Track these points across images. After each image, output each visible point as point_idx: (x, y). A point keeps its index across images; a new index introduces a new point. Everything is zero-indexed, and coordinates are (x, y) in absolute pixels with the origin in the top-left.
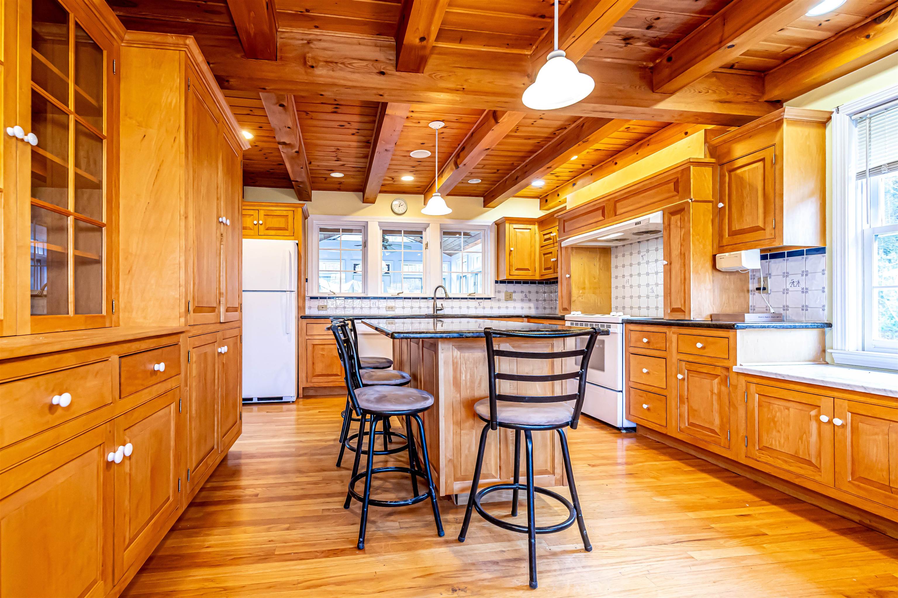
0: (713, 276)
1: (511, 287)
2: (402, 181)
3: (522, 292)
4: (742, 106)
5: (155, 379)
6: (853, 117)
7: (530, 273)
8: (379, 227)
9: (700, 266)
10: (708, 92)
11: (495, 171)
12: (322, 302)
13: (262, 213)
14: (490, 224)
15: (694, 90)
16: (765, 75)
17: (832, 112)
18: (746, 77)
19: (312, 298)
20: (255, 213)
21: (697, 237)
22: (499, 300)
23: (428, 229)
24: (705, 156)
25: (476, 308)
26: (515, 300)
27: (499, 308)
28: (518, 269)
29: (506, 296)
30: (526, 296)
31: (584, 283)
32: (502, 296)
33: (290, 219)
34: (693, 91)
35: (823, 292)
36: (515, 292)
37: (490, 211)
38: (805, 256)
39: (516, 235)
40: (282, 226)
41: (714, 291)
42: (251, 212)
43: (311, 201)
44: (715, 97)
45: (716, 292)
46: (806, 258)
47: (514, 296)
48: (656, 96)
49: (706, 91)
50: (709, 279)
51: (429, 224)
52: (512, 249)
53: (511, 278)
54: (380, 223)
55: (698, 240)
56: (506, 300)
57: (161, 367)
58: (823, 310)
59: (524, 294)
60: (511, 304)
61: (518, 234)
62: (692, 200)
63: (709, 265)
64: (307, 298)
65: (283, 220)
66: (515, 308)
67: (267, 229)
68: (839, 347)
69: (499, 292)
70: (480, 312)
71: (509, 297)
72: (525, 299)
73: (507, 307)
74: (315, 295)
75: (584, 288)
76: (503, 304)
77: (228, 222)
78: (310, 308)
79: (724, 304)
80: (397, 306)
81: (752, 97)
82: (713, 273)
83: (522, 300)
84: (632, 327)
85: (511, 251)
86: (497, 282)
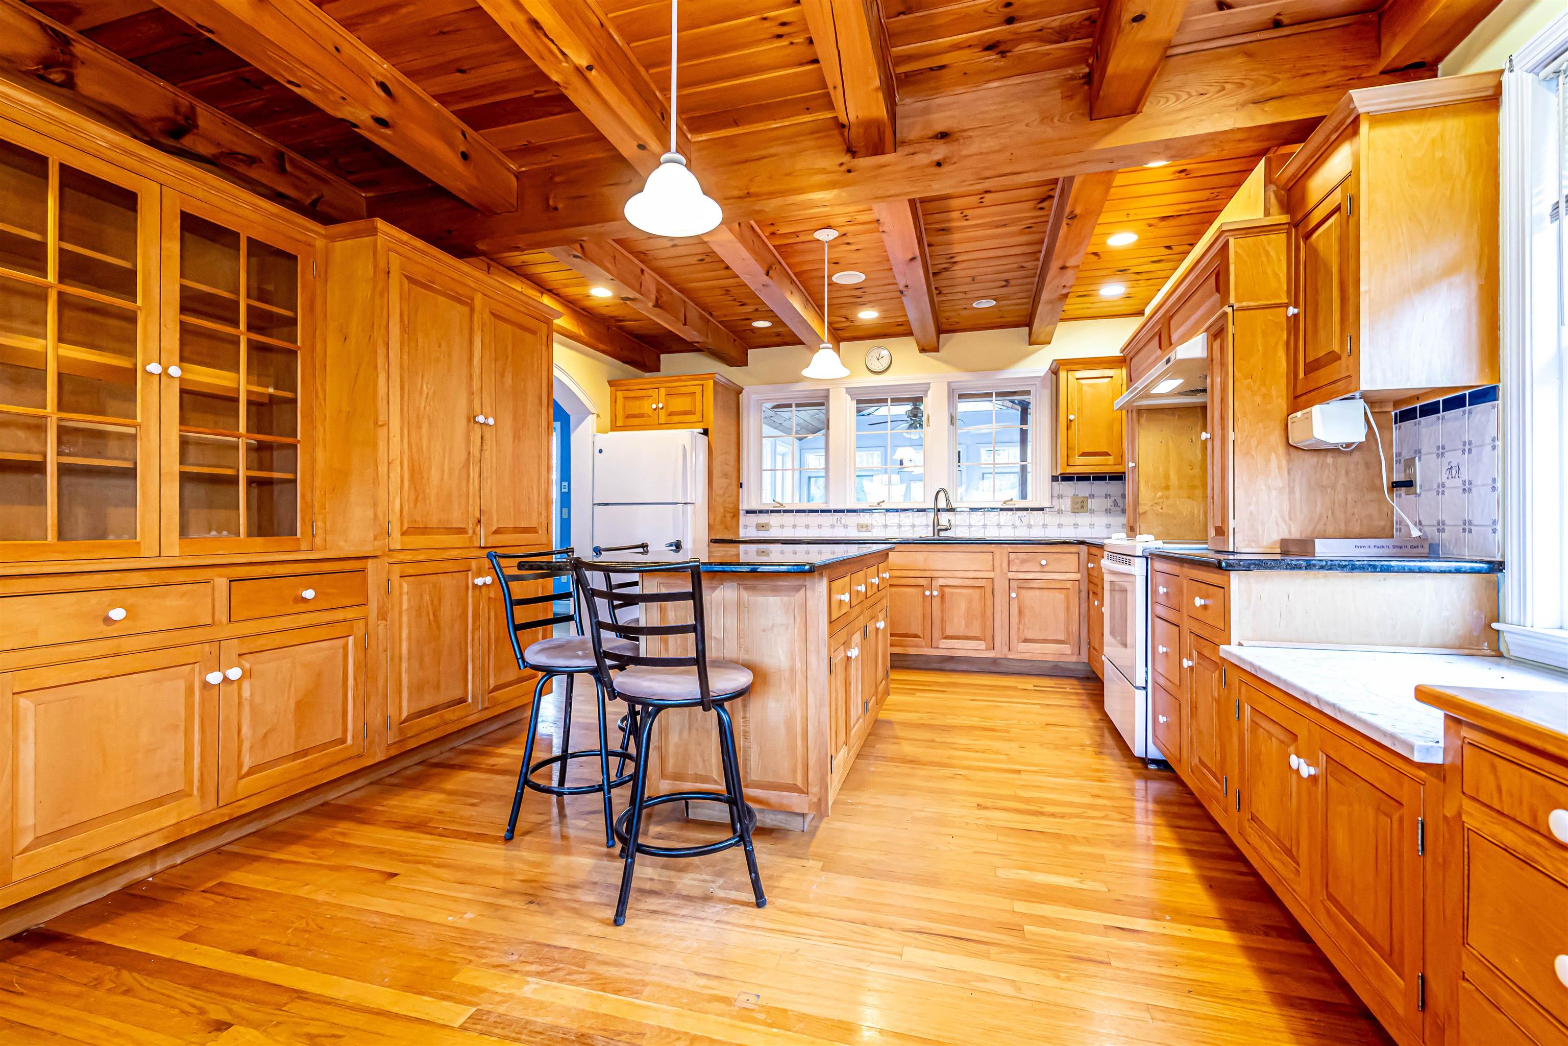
0: (1289, 461)
1: (1084, 488)
2: (861, 320)
3: (1107, 496)
4: (1315, 98)
5: (302, 607)
6: (1543, 74)
7: (1110, 460)
8: (848, 397)
9: (1254, 443)
10: (1223, 89)
11: (1004, 283)
12: (763, 519)
13: (663, 391)
14: (1042, 374)
15: (1188, 93)
16: (1380, 16)
17: (1502, 72)
18: (1326, 34)
19: (748, 512)
20: (654, 393)
21: (1246, 382)
22: (1060, 512)
23: (929, 393)
24: (1267, 213)
25: (1014, 526)
26: (1092, 512)
27: (1060, 526)
28: (1084, 454)
29: (1074, 503)
30: (1116, 503)
31: (1167, 476)
32: (1066, 504)
33: (698, 396)
34: (1185, 96)
35: (1494, 489)
36: (1092, 496)
37: (1041, 352)
38: (1467, 408)
39: (1080, 390)
40: (688, 408)
41: (1292, 491)
42: (650, 392)
43: (746, 365)
44: (1244, 95)
45: (1297, 494)
46: (1470, 412)
47: (1092, 504)
48: (1099, 125)
49: (1218, 88)
50: (1280, 468)
51: (929, 384)
52: (1071, 417)
53: (1070, 470)
54: (849, 390)
55: (1249, 387)
56: (1074, 511)
57: (309, 594)
58: (1494, 531)
59: (1112, 499)
60: (1083, 519)
61: (1084, 388)
62: (1232, 307)
63: (1276, 437)
64: (741, 512)
65: (688, 400)
66: (1092, 525)
67: (669, 415)
68: (1515, 619)
69: (1060, 497)
70: (1022, 533)
71: (1080, 506)
72: (1113, 508)
73: (1076, 525)
74: (754, 507)
75: (1167, 488)
76: (1068, 519)
77: (491, 421)
78: (746, 527)
79: (1320, 517)
80: (875, 523)
81: (1343, 72)
82: (1289, 454)
83: (1108, 511)
84: (1159, 565)
85: (1071, 421)
86: (1054, 479)
